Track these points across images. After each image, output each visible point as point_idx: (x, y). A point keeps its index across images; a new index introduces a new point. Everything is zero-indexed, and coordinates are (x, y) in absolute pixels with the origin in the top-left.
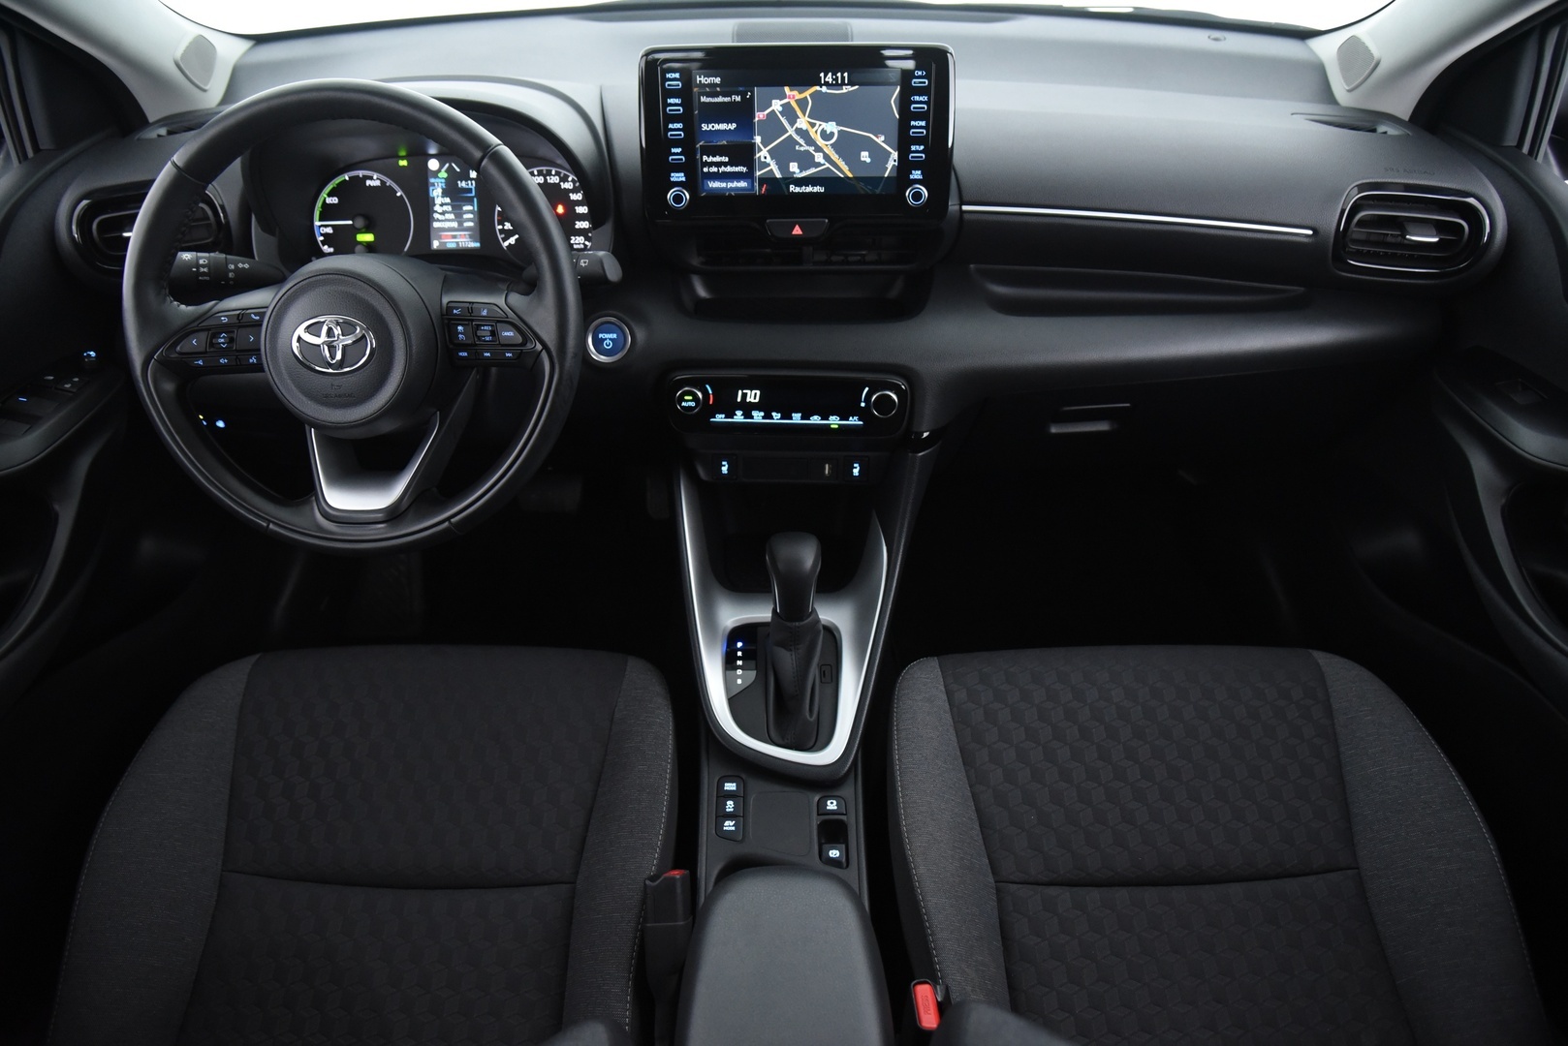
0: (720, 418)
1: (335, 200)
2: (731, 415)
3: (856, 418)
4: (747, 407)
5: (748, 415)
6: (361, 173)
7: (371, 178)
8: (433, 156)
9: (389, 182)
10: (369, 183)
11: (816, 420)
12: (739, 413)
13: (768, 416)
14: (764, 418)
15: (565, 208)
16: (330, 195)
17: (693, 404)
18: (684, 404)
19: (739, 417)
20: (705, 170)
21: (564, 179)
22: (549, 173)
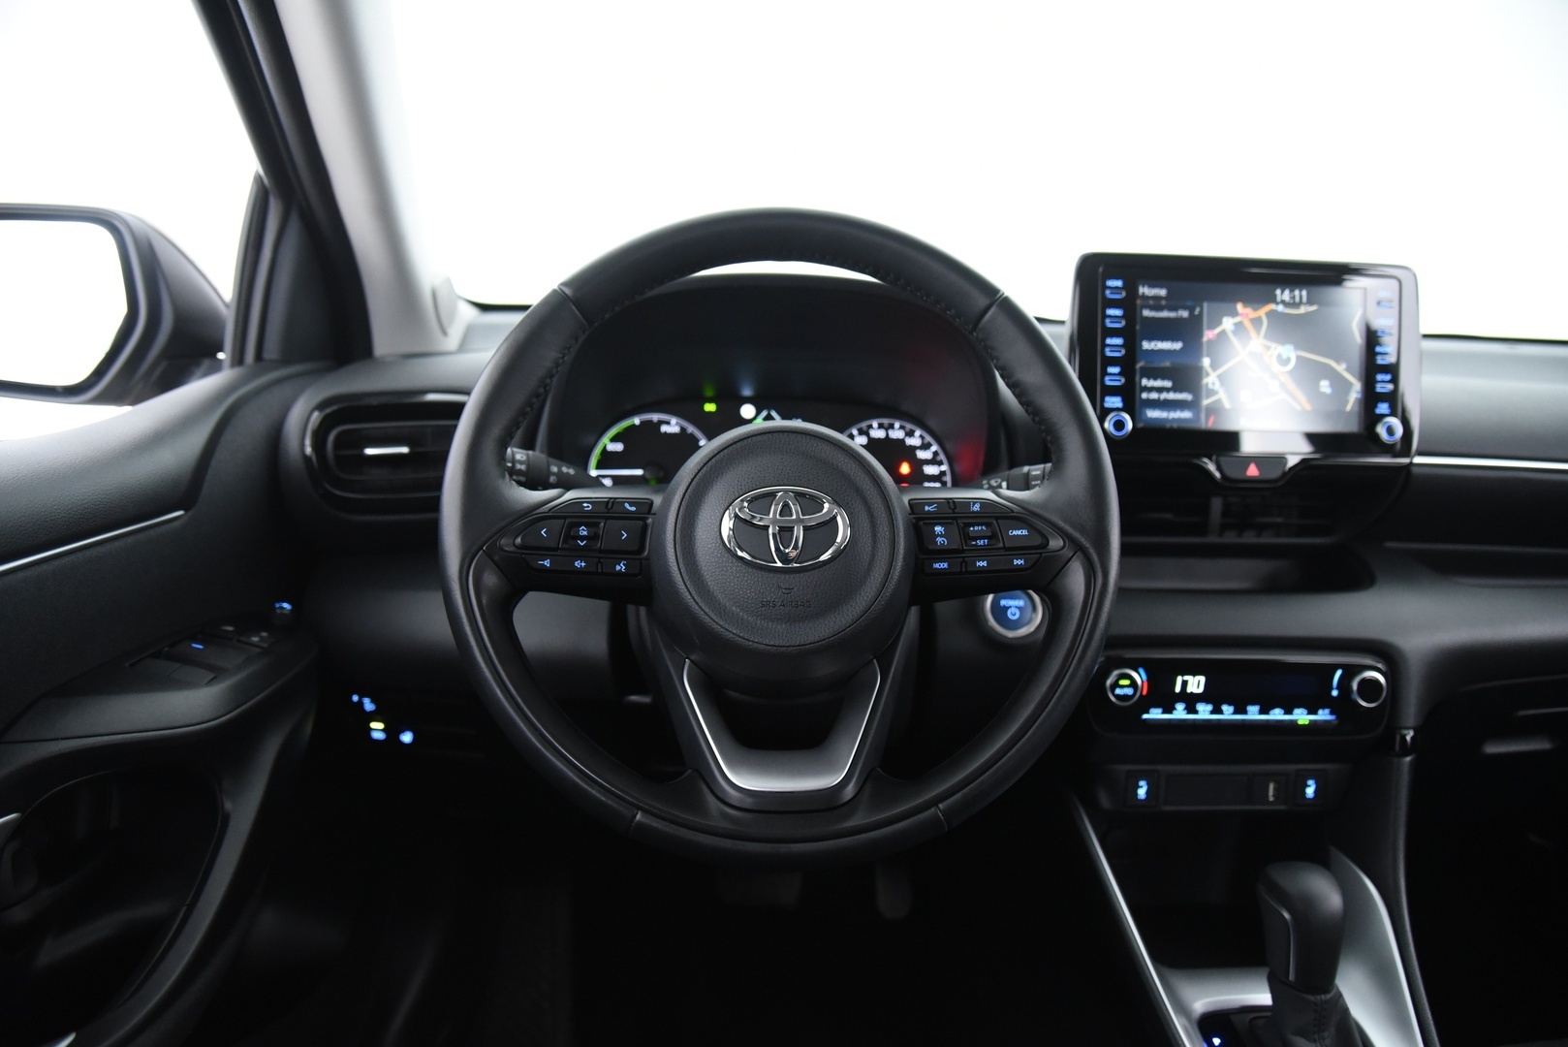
0: (1155, 714)
1: (619, 447)
2: (1169, 709)
3: (1327, 711)
4: (1191, 701)
5: (1191, 709)
6: (655, 417)
7: (668, 423)
8: (748, 400)
9: (691, 429)
10: (664, 429)
11: (1277, 715)
12: (1180, 707)
13: (1217, 710)
14: (1212, 712)
15: (911, 467)
16: (614, 440)
17: (1129, 691)
18: (1118, 691)
19: (1180, 712)
20: (1144, 396)
21: (910, 434)
22: (891, 426)
